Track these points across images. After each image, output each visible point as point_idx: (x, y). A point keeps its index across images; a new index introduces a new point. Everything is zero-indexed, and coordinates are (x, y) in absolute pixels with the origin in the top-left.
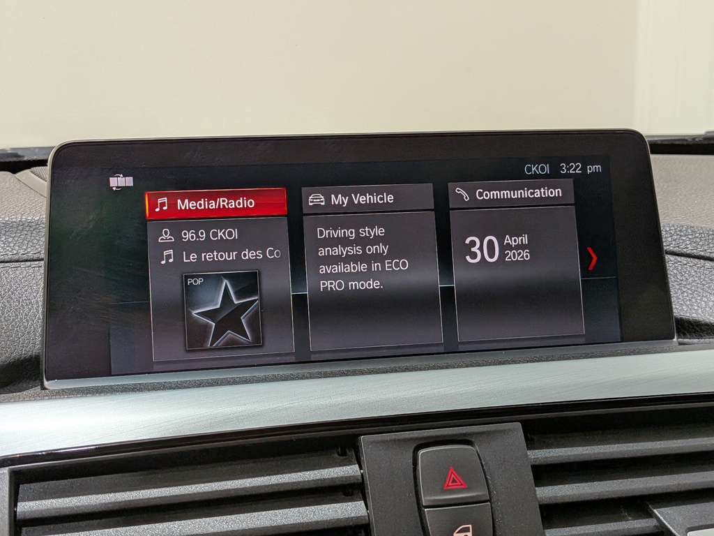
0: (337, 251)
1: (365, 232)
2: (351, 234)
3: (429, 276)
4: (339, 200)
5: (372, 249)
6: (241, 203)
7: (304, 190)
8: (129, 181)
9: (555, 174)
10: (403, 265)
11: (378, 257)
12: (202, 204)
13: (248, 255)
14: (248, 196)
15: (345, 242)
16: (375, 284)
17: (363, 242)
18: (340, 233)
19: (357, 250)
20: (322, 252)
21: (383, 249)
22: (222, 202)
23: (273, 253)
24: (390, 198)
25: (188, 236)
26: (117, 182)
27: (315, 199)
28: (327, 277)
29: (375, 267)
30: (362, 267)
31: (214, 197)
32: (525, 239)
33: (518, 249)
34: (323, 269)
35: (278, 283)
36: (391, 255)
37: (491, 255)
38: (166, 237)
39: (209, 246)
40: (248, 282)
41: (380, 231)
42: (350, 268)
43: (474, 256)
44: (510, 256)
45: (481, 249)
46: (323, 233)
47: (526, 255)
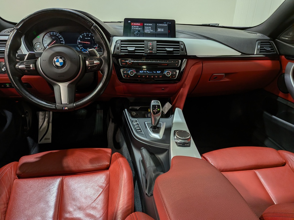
0: (147, 29)
2: (148, 28)
3: (154, 32)
4: (147, 24)
5: (150, 29)
6: (139, 24)
8: (130, 22)
9: (166, 23)
10: (152, 31)
11: (150, 30)
13: (139, 29)
15: (147, 28)
16: (150, 32)
17: (149, 28)
18: (147, 27)
21: (151, 29)
22: (137, 24)
23: (141, 29)
24: (151, 25)
25: (134, 27)
26: (129, 22)
27: (145, 24)
33: (162, 30)
34: (145, 30)
35: (142, 31)
38: (133, 27)
39: (136, 28)
40: (139, 31)
41: (150, 28)
42: (148, 31)
44: (162, 31)
45: (159, 30)
46: (146, 27)
47: (163, 31)
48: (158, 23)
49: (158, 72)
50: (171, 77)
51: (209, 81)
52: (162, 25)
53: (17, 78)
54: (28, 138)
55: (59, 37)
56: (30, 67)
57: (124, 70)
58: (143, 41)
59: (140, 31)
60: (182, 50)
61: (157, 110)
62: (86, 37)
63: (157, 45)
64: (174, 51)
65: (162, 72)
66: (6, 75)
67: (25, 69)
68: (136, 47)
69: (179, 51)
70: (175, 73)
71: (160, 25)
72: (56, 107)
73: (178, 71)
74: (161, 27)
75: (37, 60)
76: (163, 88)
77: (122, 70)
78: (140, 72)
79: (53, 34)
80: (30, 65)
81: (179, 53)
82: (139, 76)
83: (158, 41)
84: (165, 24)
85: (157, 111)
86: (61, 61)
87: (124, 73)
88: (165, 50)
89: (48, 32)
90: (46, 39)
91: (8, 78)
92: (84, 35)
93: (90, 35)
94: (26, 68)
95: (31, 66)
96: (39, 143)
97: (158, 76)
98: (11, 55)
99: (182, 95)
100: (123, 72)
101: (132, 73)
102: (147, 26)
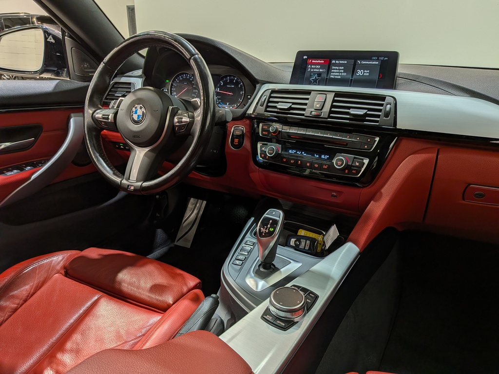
0: (335, 71)
1: (340, 68)
2: (338, 68)
3: (350, 77)
4: (337, 62)
5: (340, 71)
6: (322, 62)
7: (332, 60)
8: (306, 57)
9: (378, 59)
10: (345, 74)
11: (341, 73)
12: (316, 61)
13: (321, 70)
14: (323, 60)
15: (336, 69)
16: (339, 77)
17: (339, 69)
18: (336, 68)
19: (338, 71)
20: (332, 71)
21: (342, 71)
22: (319, 61)
23: (324, 70)
24: (346, 62)
25: (313, 66)
27: (333, 62)
28: (332, 75)
29: (340, 74)
30: (338, 74)
31: (318, 60)
32: (368, 71)
33: (367, 73)
34: (332, 74)
35: (324, 76)
36: (343, 72)
38: (310, 66)
40: (319, 74)
41: (343, 68)
42: (336, 74)
43: (358, 74)
44: (365, 74)
45: (360, 73)
46: (333, 67)
47: (368, 74)
48: (359, 59)
49: (323, 156)
50: (347, 171)
51: (464, 199)
52: (367, 62)
53: (94, 133)
54: (159, 231)
56: (108, 118)
57: (263, 144)
58: (308, 92)
59: (322, 76)
60: (387, 115)
61: (269, 230)
62: (229, 84)
64: (366, 115)
65: (331, 158)
68: (294, 103)
69: (378, 116)
70: (357, 164)
71: (364, 63)
72: (121, 181)
73: (366, 161)
74: (364, 67)
76: (335, 194)
77: (259, 145)
78: (290, 151)
79: (186, 77)
80: (108, 115)
81: (377, 122)
82: (285, 160)
83: (338, 94)
84: (374, 60)
85: (267, 231)
87: (261, 151)
88: (348, 113)
92: (227, 80)
93: (234, 81)
96: (176, 243)
97: (321, 165)
99: (369, 217)
100: (261, 147)
101: (272, 152)
102: (335, 65)
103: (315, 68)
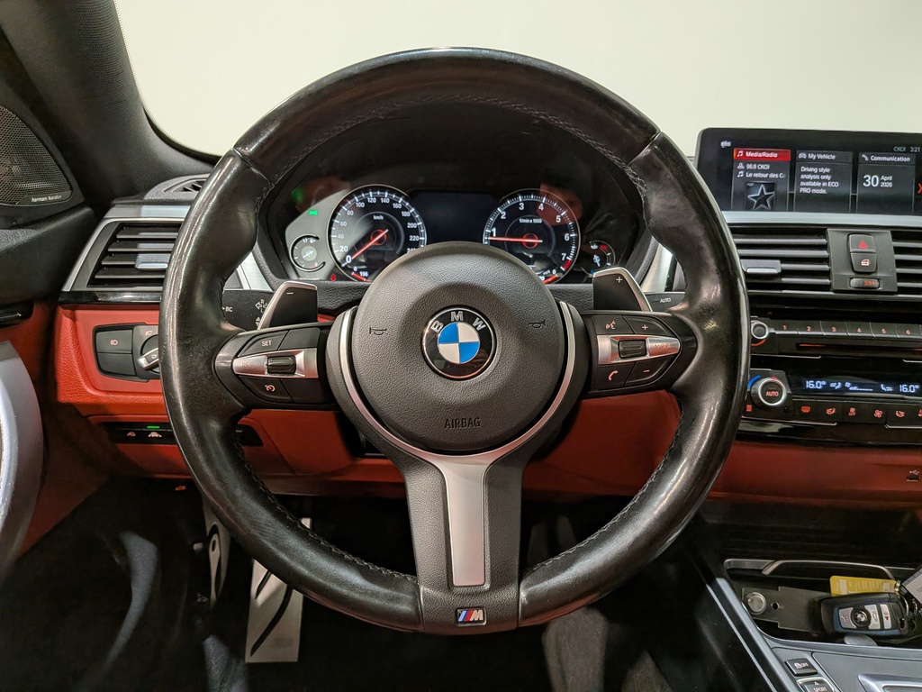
0: (809, 177)
1: (821, 170)
2: (815, 170)
3: (848, 190)
4: (812, 156)
5: (823, 177)
6: (772, 155)
7: (798, 151)
8: (729, 144)
9: (907, 153)
10: (836, 184)
11: (826, 181)
12: (756, 155)
13: (772, 176)
14: (775, 152)
15: (813, 173)
16: (823, 191)
17: (820, 174)
18: (811, 170)
19: (817, 177)
20: (803, 177)
21: (828, 177)
22: (764, 154)
23: (781, 175)
24: (833, 157)
25: (749, 166)
26: (725, 144)
27: (802, 155)
28: (803, 187)
29: (824, 184)
30: (819, 184)
31: (761, 152)
32: (890, 178)
33: (887, 182)
34: (802, 184)
35: (784, 188)
36: (831, 180)
37: (875, 183)
38: (741, 166)
39: (757, 171)
40: (771, 186)
41: (828, 170)
42: (814, 184)
43: (867, 183)
44: (883, 185)
45: (871, 181)
46: (804, 169)
47: (890, 185)
48: (864, 151)
49: (903, 388)
52: (884, 159)
54: (210, 643)
55: (405, 214)
56: (294, 367)
58: (820, 230)
59: (779, 188)
62: (524, 214)
63: (898, 250)
66: (157, 385)
67: (266, 375)
68: (784, 260)
71: (876, 159)
72: (415, 604)
74: (880, 169)
75: (329, 327)
78: (811, 386)
79: (378, 199)
80: (293, 356)
82: (806, 410)
83: (898, 233)
84: (899, 154)
86: (468, 334)
89: (358, 193)
90: (344, 224)
91: (161, 399)
92: (517, 205)
93: (541, 207)
94: (271, 369)
95: (300, 358)
96: (249, 659)
97: (911, 412)
98: (199, 299)
101: (775, 394)
102: (809, 163)
103: (754, 169)
